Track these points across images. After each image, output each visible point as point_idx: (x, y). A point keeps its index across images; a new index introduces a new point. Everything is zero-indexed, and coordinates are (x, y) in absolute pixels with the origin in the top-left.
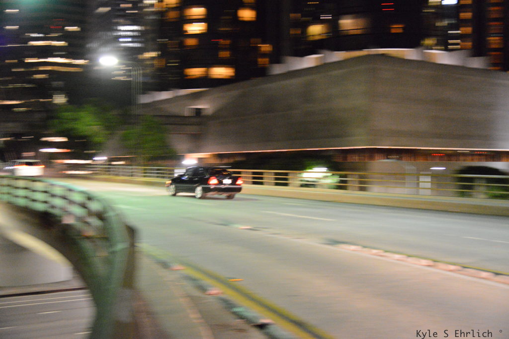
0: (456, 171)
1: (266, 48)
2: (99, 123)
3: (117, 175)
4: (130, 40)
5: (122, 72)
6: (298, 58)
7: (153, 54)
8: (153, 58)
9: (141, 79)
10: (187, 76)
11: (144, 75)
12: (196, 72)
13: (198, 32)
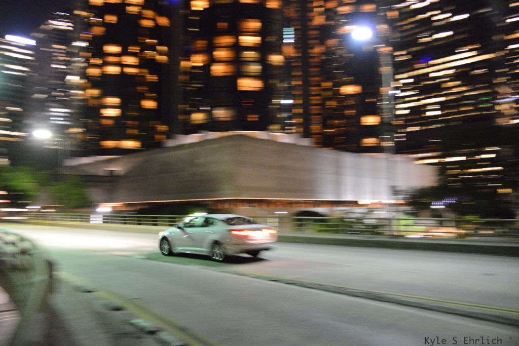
0: (294, 214)
1: (163, 128)
2: (35, 181)
3: (45, 220)
4: (62, 119)
5: (55, 143)
6: (184, 136)
7: (80, 130)
8: (79, 133)
9: (69, 148)
10: (102, 146)
11: (72, 145)
12: (110, 144)
13: (114, 115)
